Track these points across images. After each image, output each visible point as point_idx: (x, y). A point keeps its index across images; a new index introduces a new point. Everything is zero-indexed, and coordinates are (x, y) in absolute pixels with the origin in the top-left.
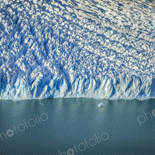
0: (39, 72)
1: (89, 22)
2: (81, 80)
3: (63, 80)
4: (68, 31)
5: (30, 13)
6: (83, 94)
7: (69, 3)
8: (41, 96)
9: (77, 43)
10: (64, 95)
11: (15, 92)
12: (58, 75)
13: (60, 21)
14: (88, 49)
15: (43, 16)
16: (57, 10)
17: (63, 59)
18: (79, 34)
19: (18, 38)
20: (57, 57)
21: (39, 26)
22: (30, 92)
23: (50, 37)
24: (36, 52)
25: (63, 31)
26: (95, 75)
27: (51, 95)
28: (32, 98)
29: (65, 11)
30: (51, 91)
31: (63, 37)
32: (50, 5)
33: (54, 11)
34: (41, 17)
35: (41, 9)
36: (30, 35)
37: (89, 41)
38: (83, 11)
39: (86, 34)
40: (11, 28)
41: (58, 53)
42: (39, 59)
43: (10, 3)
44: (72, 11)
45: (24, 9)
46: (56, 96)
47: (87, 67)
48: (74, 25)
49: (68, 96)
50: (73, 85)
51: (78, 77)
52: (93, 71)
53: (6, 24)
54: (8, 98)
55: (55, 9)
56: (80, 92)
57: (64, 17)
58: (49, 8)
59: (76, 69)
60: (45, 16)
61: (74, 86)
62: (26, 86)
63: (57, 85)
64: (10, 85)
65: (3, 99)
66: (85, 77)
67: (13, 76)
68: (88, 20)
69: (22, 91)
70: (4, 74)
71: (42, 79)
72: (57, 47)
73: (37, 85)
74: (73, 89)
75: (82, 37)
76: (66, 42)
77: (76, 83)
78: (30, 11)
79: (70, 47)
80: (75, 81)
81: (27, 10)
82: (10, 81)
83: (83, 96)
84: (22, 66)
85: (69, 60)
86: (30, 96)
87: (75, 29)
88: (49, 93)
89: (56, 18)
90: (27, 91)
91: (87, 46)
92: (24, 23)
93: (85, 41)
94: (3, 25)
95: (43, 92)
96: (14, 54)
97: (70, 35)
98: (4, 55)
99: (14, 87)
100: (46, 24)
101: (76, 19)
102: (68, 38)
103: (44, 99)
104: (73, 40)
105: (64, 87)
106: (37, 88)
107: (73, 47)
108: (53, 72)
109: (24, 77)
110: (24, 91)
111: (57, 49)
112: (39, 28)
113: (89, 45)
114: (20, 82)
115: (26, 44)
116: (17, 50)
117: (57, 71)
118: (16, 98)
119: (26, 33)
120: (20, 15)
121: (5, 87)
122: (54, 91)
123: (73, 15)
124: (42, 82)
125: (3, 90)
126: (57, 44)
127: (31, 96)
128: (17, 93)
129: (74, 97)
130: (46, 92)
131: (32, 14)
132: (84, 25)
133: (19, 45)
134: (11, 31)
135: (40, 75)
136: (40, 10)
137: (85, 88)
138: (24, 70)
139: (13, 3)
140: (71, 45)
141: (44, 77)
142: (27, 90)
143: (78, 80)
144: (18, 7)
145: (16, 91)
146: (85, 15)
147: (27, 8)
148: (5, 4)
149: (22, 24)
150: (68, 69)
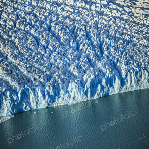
0: (90, 74)
1: (146, 17)
2: (132, 73)
3: (115, 77)
4: (124, 30)
5: (88, 20)
6: (138, 87)
7: (127, 3)
8: (96, 95)
9: (133, 39)
10: (118, 90)
11: (69, 96)
12: (110, 73)
13: (117, 22)
14: (143, 43)
15: (100, 21)
16: (115, 12)
17: (117, 57)
18: (134, 31)
19: (74, 45)
20: (111, 56)
21: (95, 30)
22: (84, 94)
23: (105, 39)
24: (90, 55)
25: (119, 30)
26: (146, 66)
27: (106, 93)
28: (87, 99)
29: (123, 12)
30: (105, 89)
31: (119, 36)
32: (107, 9)
33: (111, 13)
34: (99, 21)
35: (99, 14)
36: (85, 41)
37: (144, 36)
38: (140, 9)
39: (142, 29)
40: (67, 38)
41: (112, 53)
42: (93, 61)
43: (68, 14)
44: (130, 10)
45: (82, 17)
46: (111, 93)
47: (140, 60)
48: (131, 23)
49: (124, 90)
50: (126, 79)
51: (129, 71)
52: (145, 63)
53: (62, 34)
54: (63, 103)
55: (112, 11)
56: (134, 85)
57: (122, 17)
58: (107, 12)
59: (128, 64)
60: (102, 20)
61: (127, 81)
62: (79, 88)
63: (110, 82)
64: (63, 91)
65: (59, 105)
66: (136, 70)
67: (65, 82)
68: (145, 16)
69: (76, 94)
70: (56, 81)
71: (94, 79)
72: (112, 47)
73: (89, 86)
74: (126, 83)
75: (137, 33)
76: (121, 40)
77: (129, 77)
78: (88, 18)
79: (124, 45)
80: (127, 75)
81: (85, 18)
82: (63, 87)
83: (138, 88)
84: (75, 71)
85: (123, 57)
86: (84, 97)
87: (131, 27)
88: (104, 91)
89: (113, 19)
90: (81, 94)
91: (142, 40)
92: (81, 30)
93: (141, 36)
94: (59, 36)
95: (97, 91)
96: (68, 61)
97: (126, 33)
98: (58, 64)
99: (67, 92)
100: (102, 27)
101: (133, 17)
102: (123, 36)
103: (100, 98)
104: (129, 38)
105: (117, 83)
106: (91, 89)
107: (128, 44)
108: (105, 71)
109: (76, 81)
110: (77, 94)
111: (112, 49)
112: (95, 32)
113: (144, 39)
114: (73, 87)
115: (82, 50)
116: (71, 56)
117: (108, 69)
118: (71, 102)
119: (82, 39)
120: (77, 24)
121: (59, 94)
122: (108, 89)
123: (131, 14)
124: (94, 82)
125: (57, 96)
126: (112, 44)
127: (86, 98)
128: (72, 97)
129: (129, 90)
130: (101, 91)
131: (89, 20)
132: (140, 22)
133: (74, 52)
134: (67, 41)
135: (91, 76)
136: (97, 15)
137: (138, 80)
138: (77, 74)
139: (72, 14)
140: (126, 43)
141: (96, 78)
142: (81, 92)
143: (130, 74)
144: (77, 16)
145: (71, 95)
146: (142, 12)
147: (85, 16)
148: (64, 16)
149: (78, 32)
150: (120, 65)
